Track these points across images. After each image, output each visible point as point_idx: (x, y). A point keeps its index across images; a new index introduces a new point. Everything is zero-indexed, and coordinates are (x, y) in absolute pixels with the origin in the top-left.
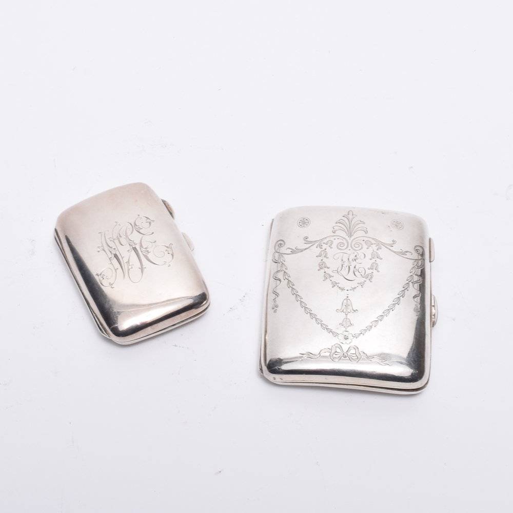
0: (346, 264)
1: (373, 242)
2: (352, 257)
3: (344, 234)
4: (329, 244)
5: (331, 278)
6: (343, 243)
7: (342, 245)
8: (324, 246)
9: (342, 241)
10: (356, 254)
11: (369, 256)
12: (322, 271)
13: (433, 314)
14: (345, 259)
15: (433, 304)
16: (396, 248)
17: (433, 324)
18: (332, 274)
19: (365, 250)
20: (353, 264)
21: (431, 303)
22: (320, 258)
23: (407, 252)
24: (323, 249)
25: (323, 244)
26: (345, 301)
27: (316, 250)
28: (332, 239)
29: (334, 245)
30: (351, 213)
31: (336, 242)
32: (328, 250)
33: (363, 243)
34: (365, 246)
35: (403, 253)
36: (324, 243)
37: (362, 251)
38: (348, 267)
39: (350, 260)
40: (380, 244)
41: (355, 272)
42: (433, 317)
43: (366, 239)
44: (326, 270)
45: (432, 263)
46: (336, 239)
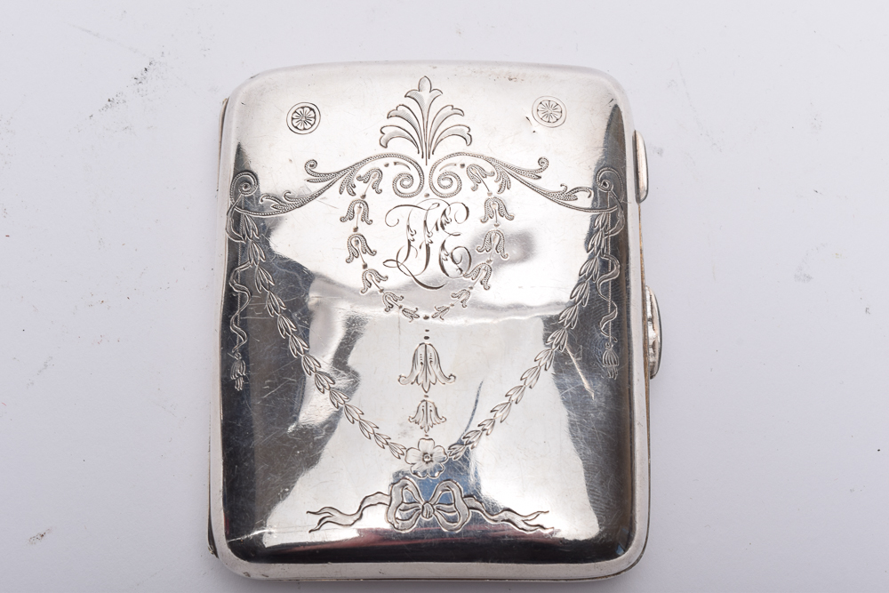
0: (420, 239)
1: (488, 168)
2: (435, 216)
3: (409, 150)
4: (372, 181)
5: (382, 284)
6: (410, 177)
7: (406, 183)
8: (360, 188)
9: (406, 170)
10: (443, 206)
11: (478, 211)
12: (358, 262)
13: (651, 342)
14: (417, 225)
15: (649, 315)
16: (550, 182)
17: (651, 372)
18: (383, 271)
19: (466, 195)
20: (438, 237)
21: (644, 312)
22: (351, 224)
23: (577, 190)
24: (358, 197)
25: (356, 182)
26: (421, 351)
27: (337, 200)
28: (379, 164)
29: (386, 185)
30: (426, 86)
31: (390, 173)
32: (372, 197)
33: (462, 173)
34: (467, 183)
35: (565, 197)
36: (359, 178)
37: (459, 197)
38: (424, 247)
39: (431, 225)
40: (507, 174)
41: (445, 263)
42: (651, 351)
43: (468, 161)
44: (367, 257)
45: (642, 204)
46: (391, 164)
